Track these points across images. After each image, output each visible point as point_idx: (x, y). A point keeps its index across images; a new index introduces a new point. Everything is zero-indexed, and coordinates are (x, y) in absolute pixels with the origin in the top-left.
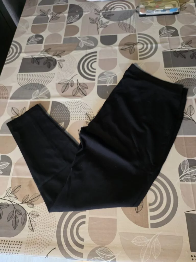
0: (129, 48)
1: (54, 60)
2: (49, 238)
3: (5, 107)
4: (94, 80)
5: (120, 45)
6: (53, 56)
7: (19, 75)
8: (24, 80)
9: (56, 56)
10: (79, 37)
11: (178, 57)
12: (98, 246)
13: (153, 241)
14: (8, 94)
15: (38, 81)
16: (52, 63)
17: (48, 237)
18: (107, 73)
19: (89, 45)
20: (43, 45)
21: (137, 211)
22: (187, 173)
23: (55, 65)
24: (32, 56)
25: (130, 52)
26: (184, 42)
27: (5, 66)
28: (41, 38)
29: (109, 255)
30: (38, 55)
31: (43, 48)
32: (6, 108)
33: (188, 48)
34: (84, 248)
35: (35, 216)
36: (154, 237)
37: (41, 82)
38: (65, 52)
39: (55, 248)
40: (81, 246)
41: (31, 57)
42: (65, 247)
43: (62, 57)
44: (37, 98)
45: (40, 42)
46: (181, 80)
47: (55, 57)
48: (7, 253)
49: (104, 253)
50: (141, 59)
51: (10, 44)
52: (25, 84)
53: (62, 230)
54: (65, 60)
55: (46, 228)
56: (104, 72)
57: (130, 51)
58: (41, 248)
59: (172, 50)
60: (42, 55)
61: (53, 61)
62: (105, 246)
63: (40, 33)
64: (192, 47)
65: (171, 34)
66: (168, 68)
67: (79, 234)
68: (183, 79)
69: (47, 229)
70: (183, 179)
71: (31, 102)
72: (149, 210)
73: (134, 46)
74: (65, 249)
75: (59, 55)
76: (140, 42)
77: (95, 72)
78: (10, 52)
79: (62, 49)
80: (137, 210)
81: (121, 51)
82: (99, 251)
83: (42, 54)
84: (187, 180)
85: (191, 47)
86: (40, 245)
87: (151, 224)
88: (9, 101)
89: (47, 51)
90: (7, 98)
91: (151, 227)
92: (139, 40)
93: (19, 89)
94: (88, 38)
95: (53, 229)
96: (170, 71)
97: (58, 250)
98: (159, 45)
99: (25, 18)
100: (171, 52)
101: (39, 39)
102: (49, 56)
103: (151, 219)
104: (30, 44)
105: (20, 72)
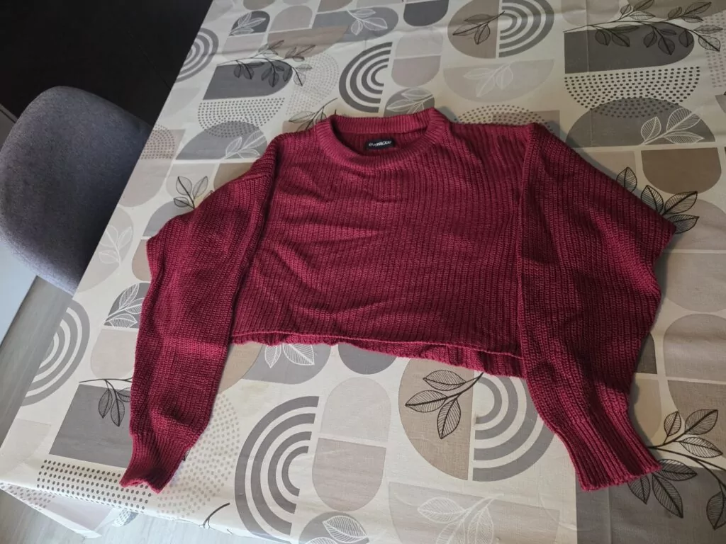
0: (476, 29)
1: (286, 68)
2: (217, 479)
3: (165, 176)
4: (376, 110)
5: (451, 24)
6: (286, 58)
7: (202, 106)
8: (212, 116)
9: (293, 57)
10: (353, 12)
11: (607, 45)
12: (331, 510)
13: (476, 516)
14: (174, 146)
15: (243, 117)
16: (280, 74)
17: (216, 477)
18: (411, 92)
19: (375, 27)
20: (265, 35)
21: (442, 433)
23: (287, 80)
24: (237, 61)
25: (477, 39)
26: (628, 6)
27: (176, 86)
28: (264, 19)
29: (354, 537)
30: (252, 58)
31: (265, 42)
32: (166, 179)
33: (640, 18)
34: (296, 510)
36: (479, 503)
37: (250, 119)
38: (316, 48)
39: (228, 504)
40: (290, 507)
41: (236, 63)
42: (251, 504)
43: (305, 59)
44: (236, 156)
45: (261, 28)
46: (608, 103)
47: (290, 62)
48: (120, 503)
49: (343, 528)
50: (502, 55)
51: (195, 36)
52: (213, 124)
53: (250, 462)
54: (313, 67)
55: (215, 454)
56: (403, 91)
57: (477, 36)
58: (196, 500)
59: (592, 28)
60: (260, 58)
61: (283, 70)
62: (347, 513)
63: (264, 7)
64: (654, 16)
66: (573, 75)
67: (290, 476)
68: (614, 101)
69: (217, 458)
71: (222, 165)
72: (473, 434)
73: (489, 22)
74: (251, 510)
75: (299, 56)
76: (507, 11)
77: (380, 92)
78: (191, 54)
79: (309, 40)
80: (443, 430)
81: (455, 36)
82: (331, 522)
83: (261, 56)
85: (650, 17)
86: (194, 493)
87: (476, 470)
88: (175, 162)
89: (272, 48)
90: (170, 156)
91: (475, 478)
92: (504, 8)
93: (200, 137)
94: (375, 12)
95: (231, 460)
96: (581, 81)
97: (233, 509)
98: (558, 17)
100: (588, 31)
101: (259, 21)
102: (278, 58)
103: (476, 458)
104: (237, 34)
105: (205, 98)
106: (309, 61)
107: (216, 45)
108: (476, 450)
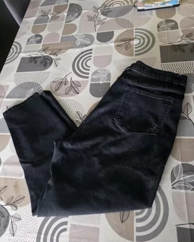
0: (125, 44)
1: (50, 59)
3: (1, 105)
4: (88, 77)
5: (116, 42)
6: (50, 55)
7: (16, 75)
8: (20, 79)
9: (53, 54)
10: (76, 35)
11: (176, 51)
15: (33, 80)
16: (48, 61)
19: (85, 42)
20: (41, 45)
22: (181, 179)
23: (51, 64)
25: (126, 48)
26: (183, 35)
28: (40, 38)
30: (36, 54)
31: (41, 48)
33: (188, 41)
35: (17, 220)
37: (36, 81)
38: (62, 51)
41: (29, 56)
45: (39, 42)
47: (52, 56)
50: (136, 55)
52: (21, 83)
54: (61, 59)
59: (170, 44)
60: (39, 54)
63: (39, 33)
64: (193, 40)
65: (170, 27)
66: (164, 64)
69: (28, 234)
70: (176, 186)
73: (130, 41)
75: (55, 54)
76: (137, 37)
77: (89, 70)
78: (10, 53)
79: (59, 47)
80: (123, 219)
81: (117, 47)
83: (40, 54)
84: (180, 188)
85: (191, 40)
88: (5, 100)
89: (44, 50)
90: (3, 97)
92: (136, 35)
93: (16, 88)
94: (85, 36)
95: (34, 235)
96: (167, 66)
98: (157, 40)
99: (27, 19)
100: (169, 46)
101: (38, 39)
102: (46, 55)
103: (137, 231)
104: (29, 44)
105: (17, 72)
106: (59, 56)
107: (21, 49)
108: (137, 228)
